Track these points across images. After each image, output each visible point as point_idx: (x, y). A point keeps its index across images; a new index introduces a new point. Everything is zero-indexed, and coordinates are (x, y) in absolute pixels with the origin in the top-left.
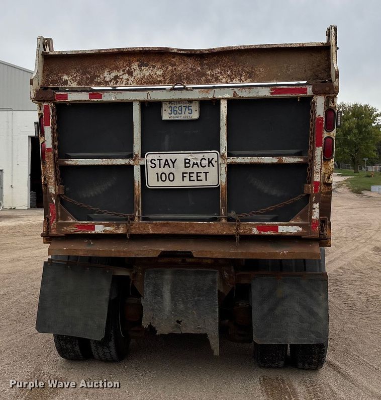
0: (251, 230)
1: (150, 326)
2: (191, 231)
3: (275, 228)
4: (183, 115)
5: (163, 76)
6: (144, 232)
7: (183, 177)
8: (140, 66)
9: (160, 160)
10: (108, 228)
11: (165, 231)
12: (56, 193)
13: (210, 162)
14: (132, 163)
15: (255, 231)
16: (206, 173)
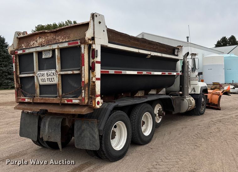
0: (65, 101)
1: (42, 137)
2: (49, 102)
3: (71, 101)
4: (48, 56)
5: (45, 41)
6: (37, 102)
7: (48, 80)
8: (39, 38)
9: (40, 74)
10: (29, 100)
11: (42, 101)
12: (17, 87)
13: (53, 74)
14: (34, 75)
15: (66, 102)
16: (53, 78)
